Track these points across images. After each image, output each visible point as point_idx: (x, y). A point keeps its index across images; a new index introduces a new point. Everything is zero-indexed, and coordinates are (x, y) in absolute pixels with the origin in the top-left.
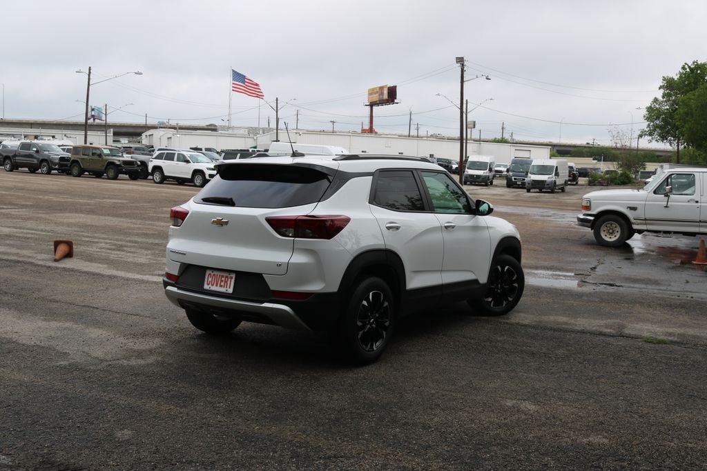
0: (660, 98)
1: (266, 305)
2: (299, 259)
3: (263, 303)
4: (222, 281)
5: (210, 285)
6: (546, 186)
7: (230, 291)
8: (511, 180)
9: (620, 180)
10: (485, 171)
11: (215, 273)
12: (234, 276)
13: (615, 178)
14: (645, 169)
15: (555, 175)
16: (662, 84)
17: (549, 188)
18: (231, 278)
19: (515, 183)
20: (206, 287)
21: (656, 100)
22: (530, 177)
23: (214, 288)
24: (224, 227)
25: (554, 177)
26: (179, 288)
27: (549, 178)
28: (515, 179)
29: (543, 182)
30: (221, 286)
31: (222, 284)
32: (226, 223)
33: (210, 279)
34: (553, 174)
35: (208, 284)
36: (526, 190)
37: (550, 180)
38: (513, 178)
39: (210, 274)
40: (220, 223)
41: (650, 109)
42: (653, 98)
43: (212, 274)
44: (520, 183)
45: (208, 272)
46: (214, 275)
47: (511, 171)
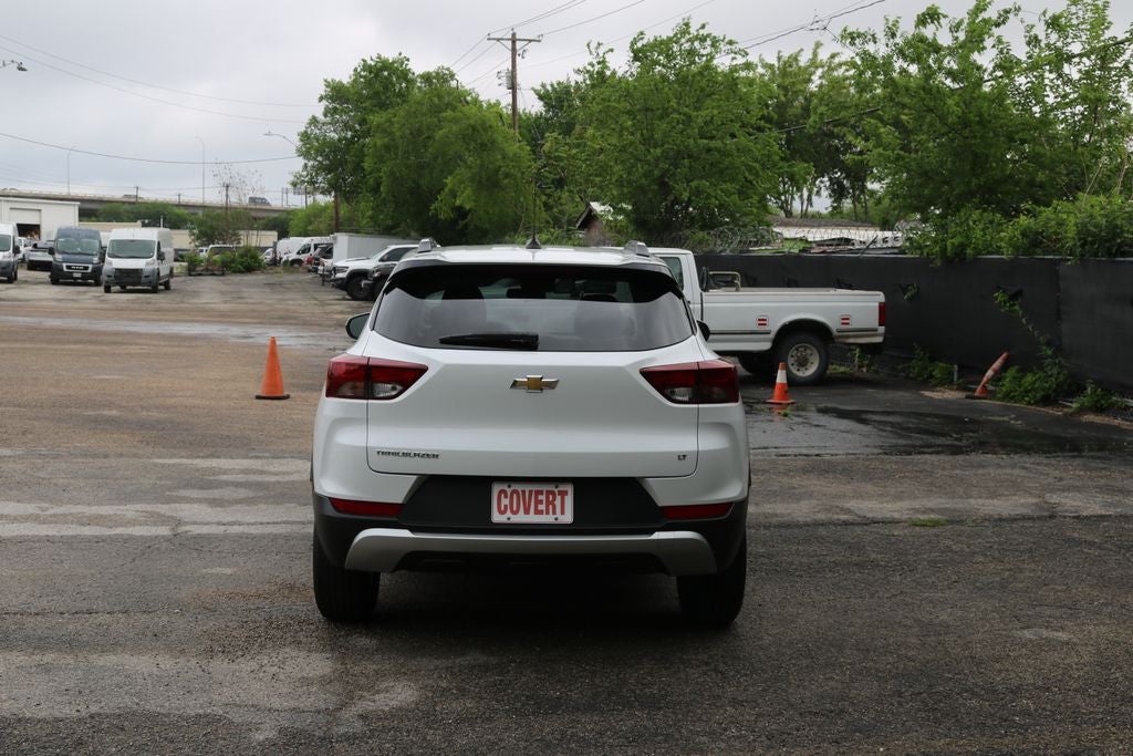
0: (321, 117)
1: (658, 535)
2: (711, 442)
3: (652, 534)
4: (538, 502)
5: (509, 514)
6: (143, 280)
7: (567, 518)
8: (62, 270)
9: (241, 263)
10: (6, 253)
11: (519, 487)
12: (570, 489)
13: (233, 261)
14: (239, 243)
15: (158, 259)
16: (324, 93)
17: (149, 283)
18: (563, 494)
19: (69, 276)
20: (497, 518)
21: (314, 121)
22: (111, 263)
23: (521, 518)
24: (547, 392)
25: (157, 262)
26: (412, 530)
27: (147, 264)
28: (68, 267)
29: (137, 272)
30: (538, 512)
31: (542, 507)
32: (552, 385)
33: (505, 502)
34: (155, 257)
35: (502, 512)
36: (102, 289)
37: (150, 268)
38: (64, 265)
39: (501, 492)
40: (537, 386)
41: (305, 137)
42: (310, 117)
43: (509, 491)
44: (79, 275)
45: (496, 489)
46: (514, 492)
47: (59, 253)
